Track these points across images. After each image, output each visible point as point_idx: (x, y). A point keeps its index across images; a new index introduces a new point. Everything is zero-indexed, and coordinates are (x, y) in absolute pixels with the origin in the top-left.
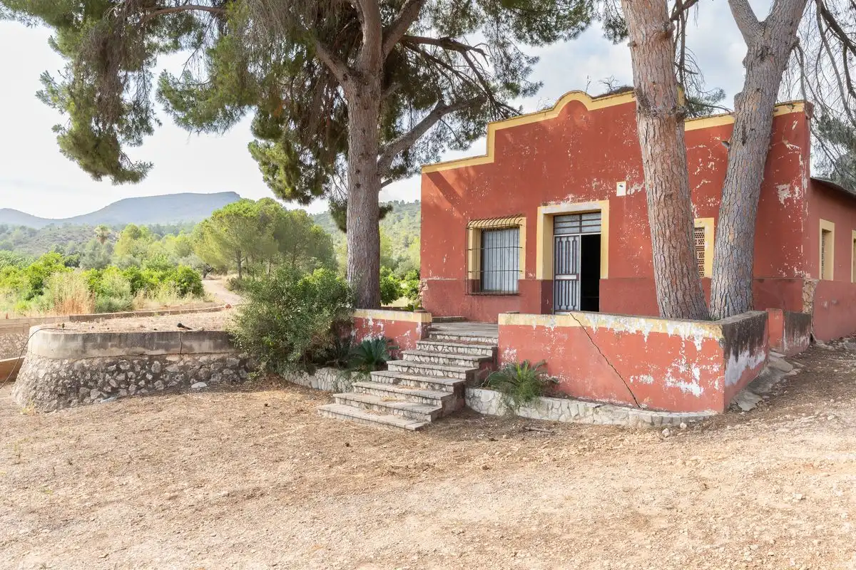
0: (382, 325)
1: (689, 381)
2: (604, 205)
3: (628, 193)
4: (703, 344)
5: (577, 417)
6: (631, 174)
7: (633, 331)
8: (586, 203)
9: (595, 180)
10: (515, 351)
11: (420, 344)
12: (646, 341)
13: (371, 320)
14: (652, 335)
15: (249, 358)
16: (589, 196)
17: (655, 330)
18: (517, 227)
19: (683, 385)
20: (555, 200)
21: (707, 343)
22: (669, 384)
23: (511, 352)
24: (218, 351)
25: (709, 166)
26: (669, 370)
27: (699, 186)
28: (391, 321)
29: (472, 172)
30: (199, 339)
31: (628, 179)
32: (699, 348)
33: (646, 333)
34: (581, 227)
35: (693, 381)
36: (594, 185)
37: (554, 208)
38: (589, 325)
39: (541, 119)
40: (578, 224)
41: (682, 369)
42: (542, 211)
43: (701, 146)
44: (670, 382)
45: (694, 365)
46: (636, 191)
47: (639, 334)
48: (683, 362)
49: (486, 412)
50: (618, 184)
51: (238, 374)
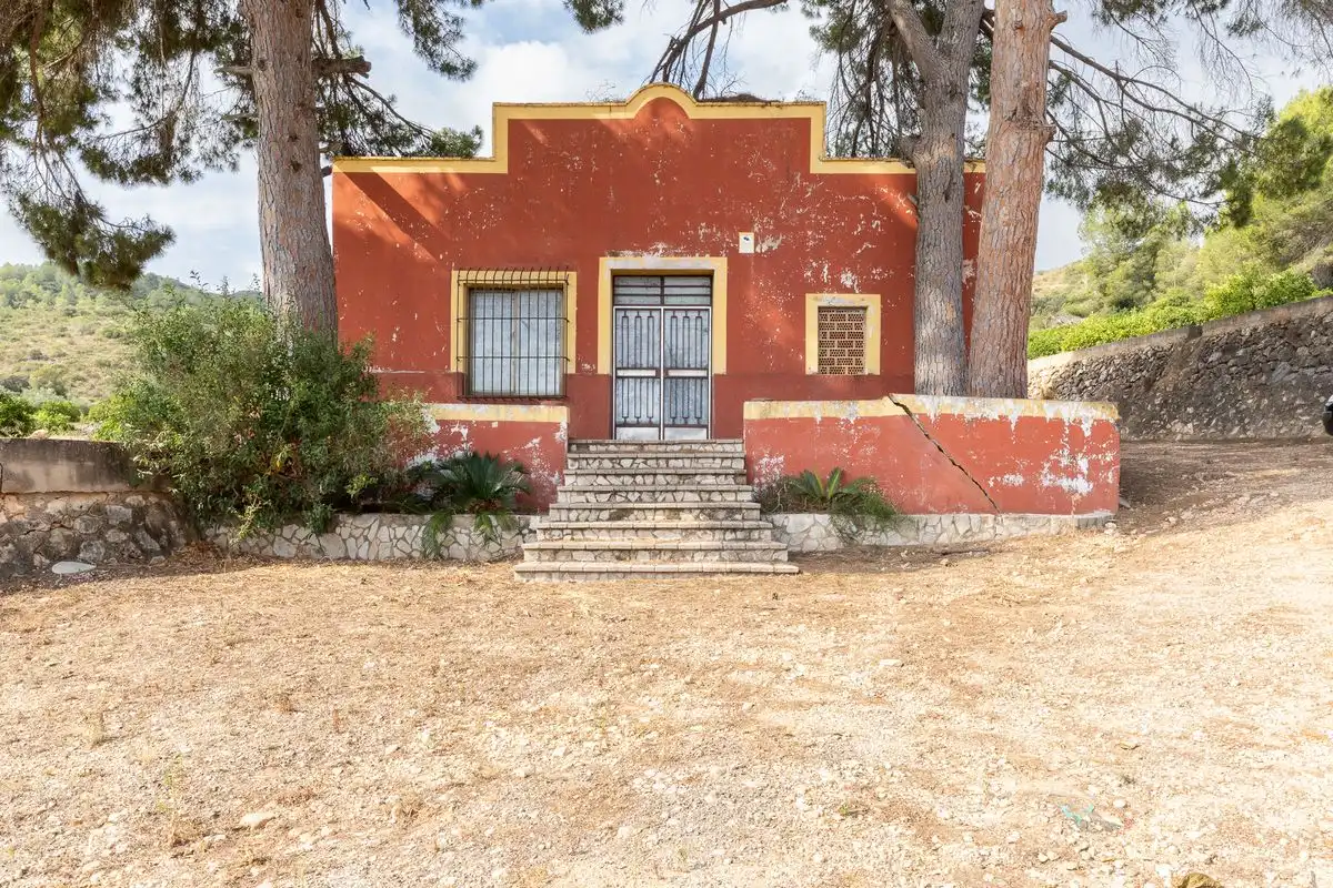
0: (465, 432)
1: (1073, 476)
2: (719, 265)
3: (758, 250)
4: (1093, 427)
5: (969, 533)
6: (762, 224)
7: (994, 416)
8: (689, 258)
9: (703, 224)
10: (781, 458)
11: (575, 459)
12: (1013, 428)
13: (434, 422)
14: (1022, 420)
15: (146, 506)
16: (693, 248)
17: (1027, 414)
18: (559, 288)
19: (1065, 483)
20: (633, 249)
21: (1100, 427)
22: (1046, 483)
23: (773, 461)
24: (87, 488)
25: (874, 226)
26: (1047, 465)
27: (859, 251)
28: (490, 423)
29: (457, 184)
30: (43, 459)
31: (756, 229)
32: (1088, 433)
33: (1013, 419)
34: (662, 295)
35: (1079, 476)
36: (701, 232)
37: (629, 261)
38: (923, 412)
39: (602, 116)
40: (658, 291)
41: (1065, 462)
42: (607, 265)
43: (863, 198)
44: (1047, 480)
45: (1080, 455)
46: (770, 248)
47: (1003, 420)
48: (1066, 453)
49: (798, 549)
50: (742, 236)
51: (136, 542)
